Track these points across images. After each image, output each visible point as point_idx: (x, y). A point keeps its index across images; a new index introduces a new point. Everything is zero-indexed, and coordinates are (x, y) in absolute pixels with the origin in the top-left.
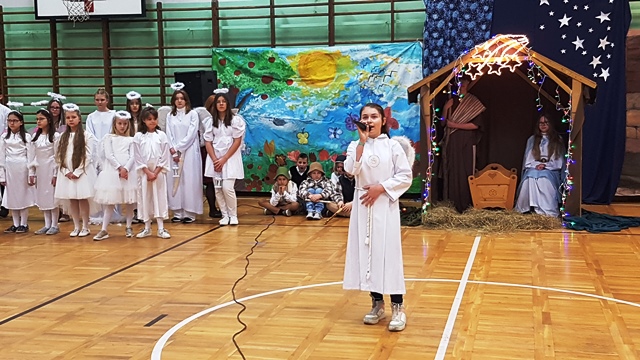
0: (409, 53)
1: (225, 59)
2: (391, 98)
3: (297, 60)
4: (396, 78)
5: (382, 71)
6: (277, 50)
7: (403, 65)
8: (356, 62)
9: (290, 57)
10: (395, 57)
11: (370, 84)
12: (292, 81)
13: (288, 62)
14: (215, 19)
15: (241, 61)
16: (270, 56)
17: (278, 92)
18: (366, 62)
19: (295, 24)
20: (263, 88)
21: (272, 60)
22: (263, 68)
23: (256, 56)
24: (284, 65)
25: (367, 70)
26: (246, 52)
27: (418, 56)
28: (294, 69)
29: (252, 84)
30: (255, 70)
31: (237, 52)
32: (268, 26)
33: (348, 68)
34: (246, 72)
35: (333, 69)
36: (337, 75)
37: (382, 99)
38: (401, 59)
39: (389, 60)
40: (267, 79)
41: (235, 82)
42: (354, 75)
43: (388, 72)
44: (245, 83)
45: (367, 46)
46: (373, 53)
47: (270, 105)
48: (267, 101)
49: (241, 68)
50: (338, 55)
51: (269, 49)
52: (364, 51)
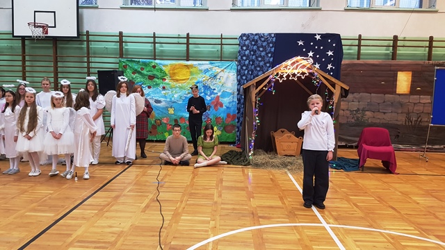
0: (230, 67)
1: (126, 65)
2: (220, 91)
3: (169, 68)
4: (223, 80)
5: (215, 76)
6: (157, 61)
7: (227, 74)
8: (201, 70)
9: (164, 66)
10: (222, 69)
11: (209, 83)
12: (165, 79)
13: (164, 68)
14: (121, 42)
15: (136, 67)
16: (153, 64)
17: (157, 85)
18: (206, 71)
19: (167, 48)
20: (149, 83)
21: (154, 67)
22: (149, 71)
23: (145, 64)
24: (161, 70)
25: (207, 75)
26: (139, 62)
27: (234, 69)
28: (167, 73)
29: (142, 80)
30: (144, 72)
31: (134, 61)
32: (152, 48)
33: (197, 73)
34: (139, 73)
35: (189, 74)
36: (191, 77)
37: (215, 91)
38: (225, 70)
39: (219, 70)
40: (151, 78)
41: (133, 78)
42: (200, 78)
43: (218, 77)
44: (138, 79)
45: (208, 62)
46: (210, 66)
47: (152, 92)
48: (151, 90)
49: (136, 70)
50: (192, 66)
51: (153, 61)
52: (206, 65)
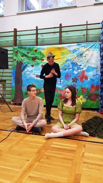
0: (94, 47)
1: (18, 51)
2: (85, 66)
3: (46, 51)
4: (88, 58)
5: (82, 54)
6: (38, 47)
7: (91, 52)
8: (70, 51)
9: (43, 49)
10: (88, 48)
11: (76, 61)
12: (43, 60)
13: (42, 51)
14: (15, 36)
15: (24, 52)
16: (35, 49)
17: (38, 64)
18: (75, 51)
20: (32, 63)
21: (36, 51)
22: (33, 54)
23: (30, 50)
24: (41, 53)
25: (75, 54)
26: (26, 48)
27: (98, 48)
28: (45, 54)
29: (28, 61)
30: (29, 55)
31: (23, 48)
33: (67, 53)
34: (26, 56)
35: (60, 54)
36: (62, 57)
37: (81, 67)
38: (90, 49)
39: (85, 50)
40: (34, 59)
41: (22, 60)
42: (69, 56)
43: (84, 55)
44: (25, 60)
45: (76, 44)
46: (78, 47)
47: (35, 69)
49: (24, 54)
50: (63, 48)
51: (35, 46)
52: (74, 46)
